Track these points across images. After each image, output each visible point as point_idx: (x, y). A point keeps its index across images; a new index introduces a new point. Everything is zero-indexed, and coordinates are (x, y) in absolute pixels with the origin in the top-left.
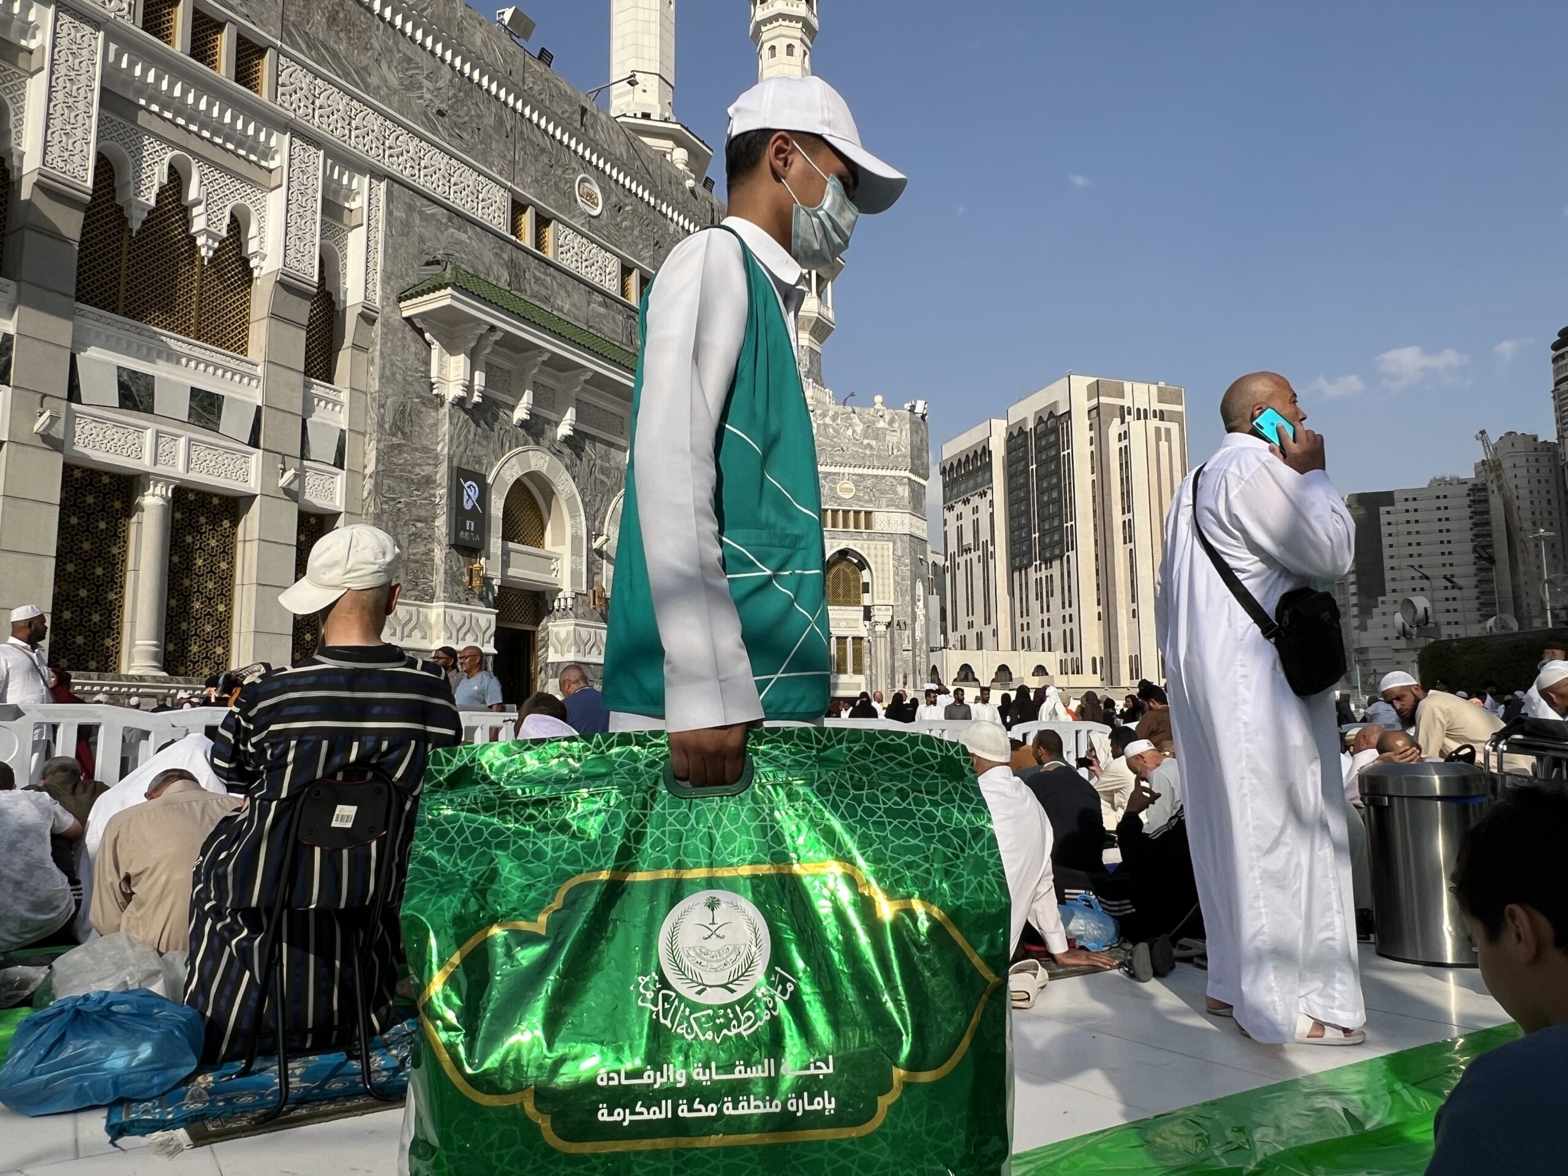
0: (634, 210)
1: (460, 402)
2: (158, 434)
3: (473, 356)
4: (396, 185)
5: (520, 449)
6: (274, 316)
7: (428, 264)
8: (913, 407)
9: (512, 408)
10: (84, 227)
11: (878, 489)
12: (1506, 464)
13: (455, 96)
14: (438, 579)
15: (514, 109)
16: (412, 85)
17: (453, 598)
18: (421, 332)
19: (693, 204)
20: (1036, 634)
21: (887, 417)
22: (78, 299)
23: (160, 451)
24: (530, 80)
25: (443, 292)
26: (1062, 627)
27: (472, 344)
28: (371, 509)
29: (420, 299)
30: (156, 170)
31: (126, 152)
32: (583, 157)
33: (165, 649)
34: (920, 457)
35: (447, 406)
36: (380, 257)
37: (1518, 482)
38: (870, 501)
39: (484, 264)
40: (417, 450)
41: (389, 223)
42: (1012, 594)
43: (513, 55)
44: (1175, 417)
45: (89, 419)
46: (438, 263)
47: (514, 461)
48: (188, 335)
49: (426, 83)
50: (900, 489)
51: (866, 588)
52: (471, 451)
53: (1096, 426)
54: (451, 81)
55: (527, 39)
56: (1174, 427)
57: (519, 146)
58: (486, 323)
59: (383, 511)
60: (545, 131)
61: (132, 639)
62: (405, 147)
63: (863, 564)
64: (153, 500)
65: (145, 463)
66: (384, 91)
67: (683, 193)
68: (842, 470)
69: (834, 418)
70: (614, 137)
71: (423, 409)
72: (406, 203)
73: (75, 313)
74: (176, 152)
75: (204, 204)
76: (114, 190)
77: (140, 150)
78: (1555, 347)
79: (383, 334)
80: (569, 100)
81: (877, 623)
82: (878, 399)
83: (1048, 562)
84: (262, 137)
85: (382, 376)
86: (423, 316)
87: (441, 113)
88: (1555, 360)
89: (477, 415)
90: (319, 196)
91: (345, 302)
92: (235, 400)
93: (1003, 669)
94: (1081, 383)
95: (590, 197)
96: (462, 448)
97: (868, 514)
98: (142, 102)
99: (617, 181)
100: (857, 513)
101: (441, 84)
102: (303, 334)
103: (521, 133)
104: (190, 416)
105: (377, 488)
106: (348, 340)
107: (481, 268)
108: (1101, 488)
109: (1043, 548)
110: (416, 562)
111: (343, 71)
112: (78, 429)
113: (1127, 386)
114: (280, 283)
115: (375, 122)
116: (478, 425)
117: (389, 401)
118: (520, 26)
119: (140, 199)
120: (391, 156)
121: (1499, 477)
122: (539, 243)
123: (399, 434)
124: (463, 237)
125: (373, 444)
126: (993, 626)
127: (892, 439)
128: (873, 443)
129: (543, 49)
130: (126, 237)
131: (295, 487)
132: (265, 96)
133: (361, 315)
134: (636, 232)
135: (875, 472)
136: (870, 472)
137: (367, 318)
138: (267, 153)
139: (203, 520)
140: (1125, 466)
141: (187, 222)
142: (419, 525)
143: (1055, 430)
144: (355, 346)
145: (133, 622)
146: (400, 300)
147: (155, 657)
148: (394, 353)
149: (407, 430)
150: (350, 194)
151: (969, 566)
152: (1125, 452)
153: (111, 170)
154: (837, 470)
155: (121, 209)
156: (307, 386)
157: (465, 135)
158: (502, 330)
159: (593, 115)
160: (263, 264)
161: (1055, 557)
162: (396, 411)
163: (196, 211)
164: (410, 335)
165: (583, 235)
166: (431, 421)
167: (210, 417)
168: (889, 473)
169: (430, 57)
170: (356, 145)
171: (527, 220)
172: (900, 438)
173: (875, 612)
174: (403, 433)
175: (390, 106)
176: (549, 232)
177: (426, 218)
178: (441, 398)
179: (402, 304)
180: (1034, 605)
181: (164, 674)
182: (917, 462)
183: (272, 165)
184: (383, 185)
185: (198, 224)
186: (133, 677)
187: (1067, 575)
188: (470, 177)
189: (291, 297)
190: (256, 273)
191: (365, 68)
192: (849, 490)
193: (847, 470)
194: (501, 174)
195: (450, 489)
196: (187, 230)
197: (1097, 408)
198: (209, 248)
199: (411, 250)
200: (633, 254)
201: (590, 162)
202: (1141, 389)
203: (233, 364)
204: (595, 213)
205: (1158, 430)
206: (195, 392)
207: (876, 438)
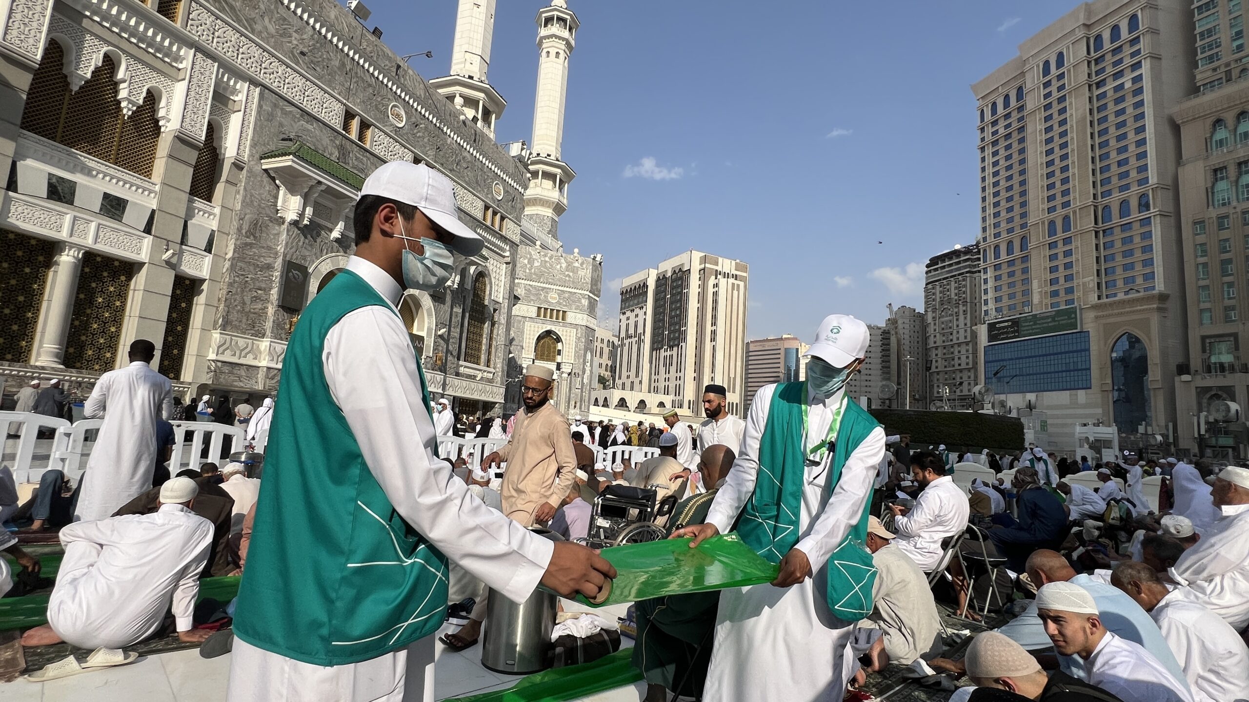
0: (426, 128)
1: (295, 223)
2: (75, 219)
3: (306, 198)
4: (267, 91)
5: (334, 254)
6: (170, 156)
7: (283, 140)
8: (595, 257)
9: (331, 231)
10: (32, 84)
11: (571, 299)
12: (900, 322)
13: (314, 45)
14: (269, 325)
15: (353, 59)
16: (285, 34)
17: (277, 336)
18: (273, 179)
19: (463, 129)
20: (662, 385)
21: (580, 261)
22: (22, 128)
23: (76, 228)
24: (364, 44)
25: (287, 157)
26: (675, 382)
27: (306, 190)
28: (227, 280)
29: (273, 159)
30: (94, 56)
31: (72, 43)
32: (395, 93)
33: (66, 351)
34: (596, 285)
35: (286, 224)
36: (250, 132)
37: (905, 331)
38: (566, 306)
39: (322, 145)
40: (263, 247)
41: (259, 112)
42: (651, 363)
43: (355, 28)
44: (743, 279)
45: (22, 203)
46: (291, 140)
47: (328, 261)
48: (108, 161)
49: (294, 34)
50: (583, 301)
51: (559, 353)
52: (300, 252)
53: (702, 279)
54: (312, 36)
55: (365, 20)
56: (742, 284)
57: (354, 80)
58: (315, 179)
59: (235, 281)
60: (372, 74)
61: (41, 342)
62: (276, 69)
63: (558, 340)
64: (66, 260)
65: (64, 235)
66: (265, 35)
67: (458, 122)
68: (552, 287)
69: (551, 258)
70: (417, 84)
71: (271, 224)
72: (272, 102)
73: (19, 136)
74: (110, 48)
75: (128, 82)
76: (62, 64)
77: (82, 42)
78: (927, 266)
79: (247, 176)
80: (389, 59)
81: (563, 372)
82: (576, 250)
83: (671, 347)
84: (175, 48)
85: (243, 201)
86: (276, 170)
87: (303, 53)
88: (927, 273)
89: (306, 231)
90: (212, 89)
91: (224, 154)
92: (136, 204)
93: (642, 402)
94: (697, 255)
95: (398, 116)
96: (294, 250)
97: (564, 312)
98: (88, 13)
99: (416, 110)
100: (558, 311)
101: (305, 36)
102: (191, 170)
103: (356, 73)
104: (101, 210)
105: (233, 267)
106: (224, 178)
107: (320, 147)
108: (701, 311)
109: (669, 340)
110: (255, 313)
111: (237, 18)
112: (13, 209)
113: (720, 260)
114: (177, 137)
115: (256, 52)
116: (306, 237)
117: (247, 216)
118: (360, 12)
119: (79, 72)
120: (265, 73)
121: (896, 328)
122: (361, 137)
123: (252, 237)
124: (310, 127)
125: (233, 241)
126: (640, 378)
127: (581, 273)
128: (571, 274)
129: (376, 28)
130: (67, 94)
131: (174, 260)
132: (178, 25)
133: (233, 163)
134: (426, 140)
135: (570, 290)
136: (568, 289)
137: (238, 166)
138: (178, 58)
139: (105, 274)
140: (715, 302)
141: (116, 92)
142: (259, 292)
143: (681, 278)
144: (227, 181)
145: (43, 333)
146: (261, 158)
147: (57, 355)
148: (253, 188)
149: (257, 235)
150: (235, 92)
151: (631, 344)
152: (715, 294)
153: (62, 51)
154: (550, 286)
155: (66, 77)
156: (191, 201)
157: (318, 69)
158: (325, 184)
159: (404, 70)
160: (168, 124)
161: (675, 345)
162: (251, 223)
163: (122, 86)
164: (266, 179)
165: (391, 137)
166: (275, 232)
167: (117, 212)
168: (578, 291)
169: (299, 20)
170: (240, 63)
171: (355, 124)
172: (586, 273)
173: (562, 366)
174: (254, 236)
175: (268, 44)
176: (369, 133)
177: (285, 113)
178: (282, 220)
179: (263, 161)
180: (662, 369)
181: (62, 366)
182: (594, 287)
183: (180, 66)
184: (258, 90)
185: (123, 94)
186: (36, 367)
187: (680, 355)
188: (319, 94)
189: (184, 147)
190: (163, 129)
191: (253, 19)
192: (555, 298)
193: (555, 287)
194: (339, 94)
195: (282, 273)
196: (116, 96)
197: (704, 269)
198: (129, 110)
199: (272, 130)
200: (422, 153)
201: (400, 96)
202: (727, 262)
203: (138, 182)
204: (401, 125)
205: (733, 284)
206: (106, 196)
207: (573, 272)
